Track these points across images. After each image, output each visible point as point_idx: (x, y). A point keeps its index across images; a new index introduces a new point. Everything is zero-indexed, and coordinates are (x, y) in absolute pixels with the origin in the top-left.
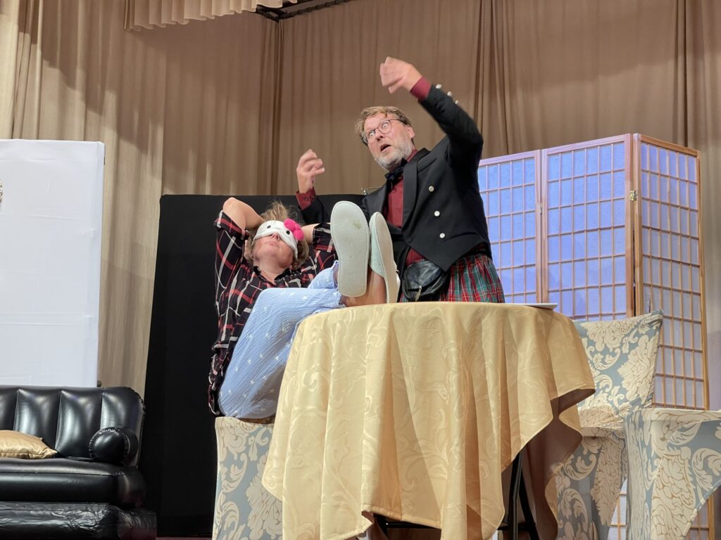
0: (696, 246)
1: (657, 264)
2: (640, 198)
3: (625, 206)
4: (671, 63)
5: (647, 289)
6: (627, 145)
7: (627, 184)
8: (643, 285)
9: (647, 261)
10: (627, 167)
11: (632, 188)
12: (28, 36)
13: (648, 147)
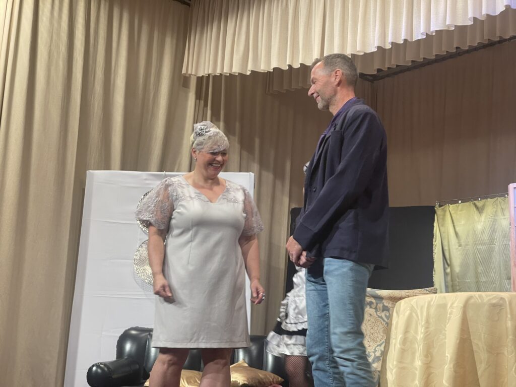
12: (202, 102)
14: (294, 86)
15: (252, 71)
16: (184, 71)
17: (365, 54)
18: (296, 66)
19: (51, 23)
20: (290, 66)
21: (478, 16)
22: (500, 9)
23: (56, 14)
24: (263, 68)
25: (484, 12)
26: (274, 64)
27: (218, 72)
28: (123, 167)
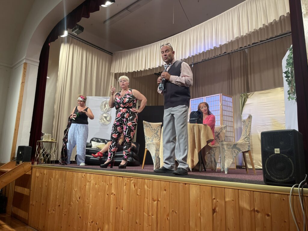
0: (232, 113)
1: (225, 117)
2: (222, 105)
3: (220, 106)
4: (227, 81)
5: (224, 121)
6: (220, 96)
7: (220, 103)
8: (223, 120)
9: (224, 116)
10: (220, 99)
11: (221, 103)
12: (116, 80)
13: (223, 96)
14: (139, 76)
15: (128, 72)
16: (111, 72)
17: (156, 68)
18: (139, 70)
19: (77, 59)
20: (137, 71)
21: (182, 59)
22: (187, 57)
23: (78, 57)
24: (131, 71)
25: (183, 58)
26: (134, 70)
27: (120, 72)
28: (96, 96)
